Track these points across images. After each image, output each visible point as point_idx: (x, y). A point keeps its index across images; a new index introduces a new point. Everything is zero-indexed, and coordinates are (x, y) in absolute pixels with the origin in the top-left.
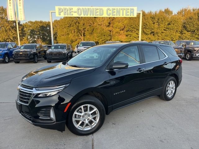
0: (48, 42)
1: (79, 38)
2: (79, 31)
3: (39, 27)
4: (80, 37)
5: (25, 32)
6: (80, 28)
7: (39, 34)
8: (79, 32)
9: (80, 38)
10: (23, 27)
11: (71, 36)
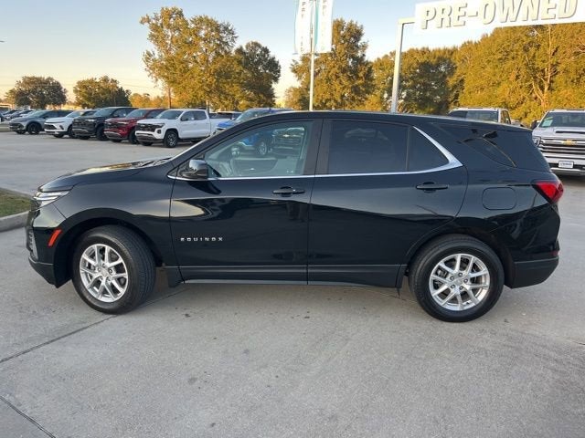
0: (432, 109)
1: (534, 95)
2: (534, 72)
3: (415, 65)
4: (537, 93)
5: (373, 83)
6: (539, 64)
7: (413, 87)
8: (535, 77)
9: (536, 98)
10: (370, 68)
11: (503, 91)
